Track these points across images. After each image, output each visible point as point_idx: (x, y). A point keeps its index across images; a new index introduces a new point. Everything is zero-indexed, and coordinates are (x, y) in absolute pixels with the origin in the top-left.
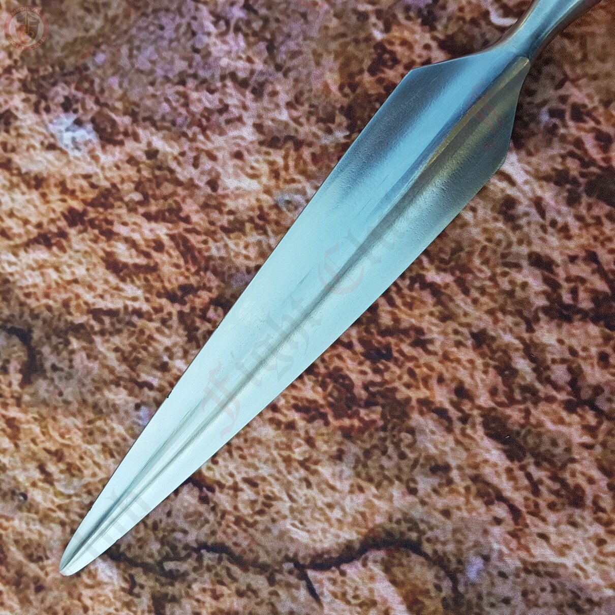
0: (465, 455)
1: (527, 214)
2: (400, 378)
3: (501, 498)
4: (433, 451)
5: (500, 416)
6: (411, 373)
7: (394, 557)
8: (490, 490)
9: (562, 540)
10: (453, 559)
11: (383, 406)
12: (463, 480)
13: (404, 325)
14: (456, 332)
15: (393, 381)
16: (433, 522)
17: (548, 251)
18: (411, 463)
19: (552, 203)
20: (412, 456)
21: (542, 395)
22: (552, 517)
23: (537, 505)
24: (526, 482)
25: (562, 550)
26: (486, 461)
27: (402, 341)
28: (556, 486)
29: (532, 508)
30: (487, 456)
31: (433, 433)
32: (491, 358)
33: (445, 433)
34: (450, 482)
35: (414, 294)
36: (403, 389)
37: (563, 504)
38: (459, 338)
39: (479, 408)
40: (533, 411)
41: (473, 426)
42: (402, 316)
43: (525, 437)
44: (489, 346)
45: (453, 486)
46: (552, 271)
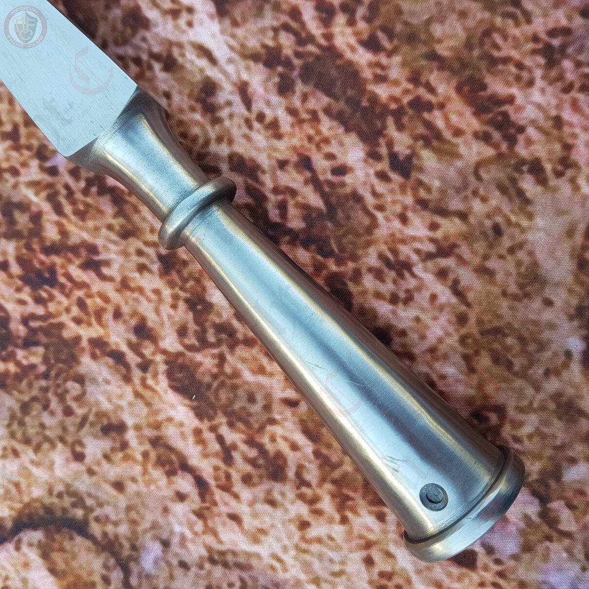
0: (145, 410)
1: (229, 103)
2: (68, 310)
3: (186, 467)
4: (106, 406)
5: (187, 362)
6: (81, 304)
7: (53, 540)
8: (174, 457)
9: (257, 523)
10: (126, 544)
11: (46, 347)
12: (141, 443)
13: (74, 240)
14: (140, 253)
15: (59, 314)
16: (103, 497)
17: (253, 154)
18: (78, 420)
19: (260, 90)
20: (80, 412)
21: (240, 336)
22: (246, 494)
23: (228, 477)
24: (217, 447)
25: (257, 536)
26: (170, 420)
27: (70, 261)
28: (253, 453)
29: (223, 481)
30: (172, 413)
31: (107, 382)
32: (181, 289)
33: (122, 383)
34: (124, 446)
35: (89, 200)
36: (72, 325)
37: (261, 477)
38: (143, 260)
39: (164, 352)
40: (229, 357)
41: (155, 376)
42: (71, 228)
43: (217, 390)
44: (179, 272)
45: (128, 451)
46: (256, 179)
